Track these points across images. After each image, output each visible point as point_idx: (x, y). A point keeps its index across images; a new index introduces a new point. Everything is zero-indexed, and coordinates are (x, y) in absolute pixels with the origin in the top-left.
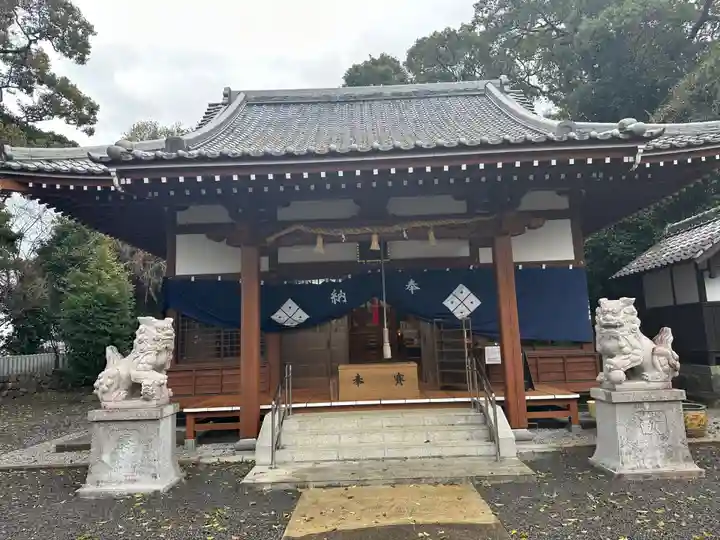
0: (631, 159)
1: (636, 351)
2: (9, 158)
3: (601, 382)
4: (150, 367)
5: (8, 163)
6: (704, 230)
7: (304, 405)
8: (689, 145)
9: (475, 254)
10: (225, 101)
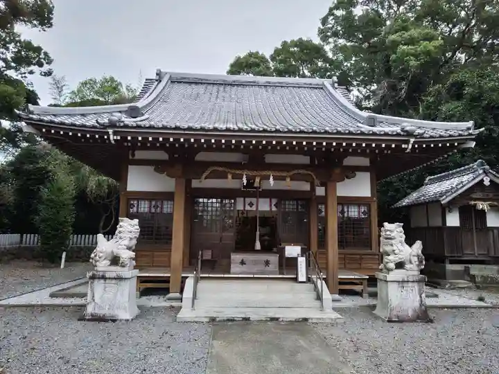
0: (406, 146)
1: (401, 253)
2: (32, 113)
3: (381, 270)
4: (125, 247)
5: (31, 116)
6: (448, 182)
7: (207, 275)
8: (441, 136)
9: (313, 189)
10: (158, 78)
